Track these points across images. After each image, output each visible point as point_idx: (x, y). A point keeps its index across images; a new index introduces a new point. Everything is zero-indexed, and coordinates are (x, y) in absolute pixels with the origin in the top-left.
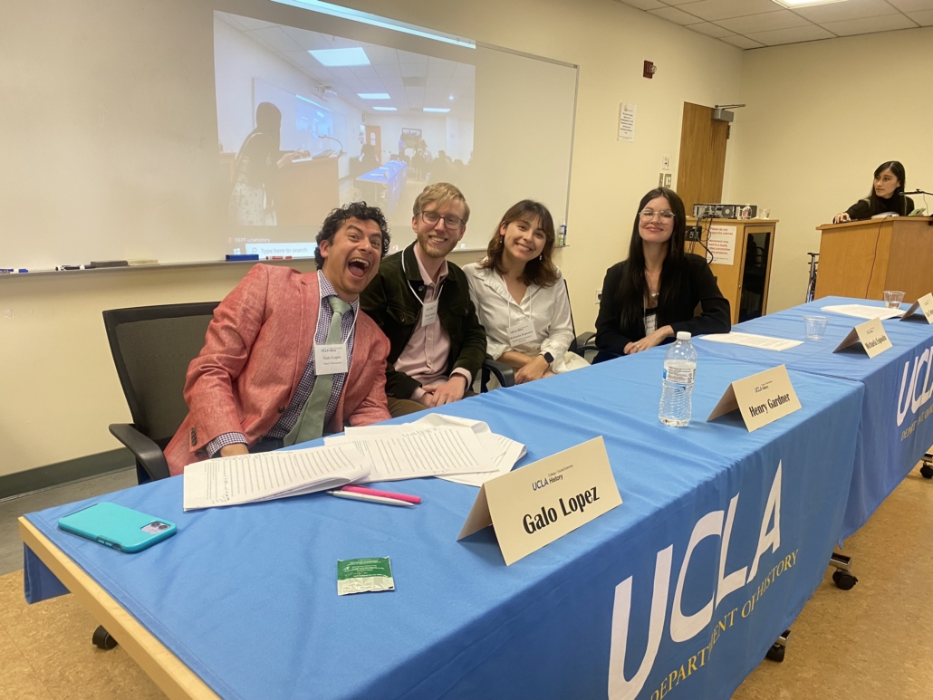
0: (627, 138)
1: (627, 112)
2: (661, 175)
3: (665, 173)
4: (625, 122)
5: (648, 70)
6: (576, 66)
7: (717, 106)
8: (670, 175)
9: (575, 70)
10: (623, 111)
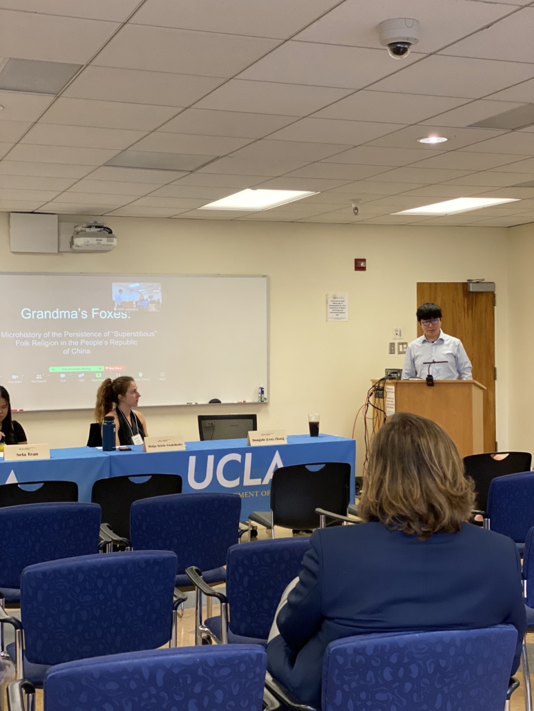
0: (340, 318)
1: (336, 300)
2: (392, 345)
3: (396, 342)
4: (337, 307)
5: (359, 265)
6: (264, 276)
7: (468, 280)
8: (406, 343)
9: (265, 279)
10: (330, 299)
